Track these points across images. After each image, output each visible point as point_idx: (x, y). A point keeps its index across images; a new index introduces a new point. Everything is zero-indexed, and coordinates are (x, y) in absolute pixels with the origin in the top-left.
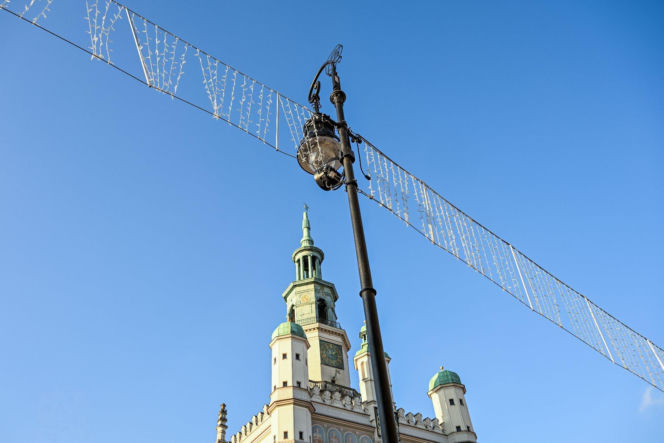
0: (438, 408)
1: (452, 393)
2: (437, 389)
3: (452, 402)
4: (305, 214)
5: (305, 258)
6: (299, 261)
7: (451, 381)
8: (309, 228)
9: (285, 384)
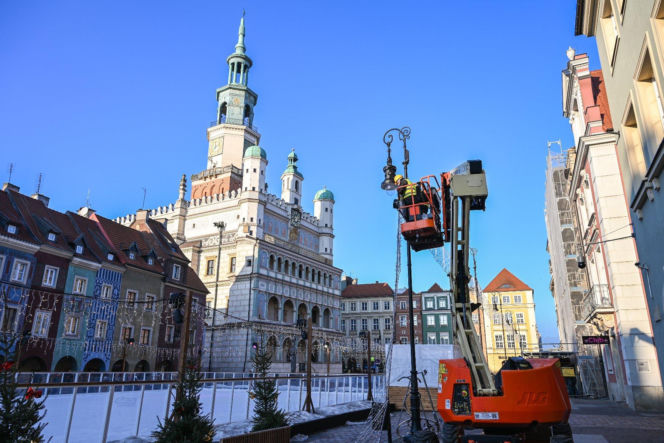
0: (317, 211)
1: (328, 204)
2: (320, 199)
3: (327, 209)
4: (242, 20)
5: (239, 64)
6: (233, 64)
7: (328, 198)
8: (244, 36)
9: (254, 189)
